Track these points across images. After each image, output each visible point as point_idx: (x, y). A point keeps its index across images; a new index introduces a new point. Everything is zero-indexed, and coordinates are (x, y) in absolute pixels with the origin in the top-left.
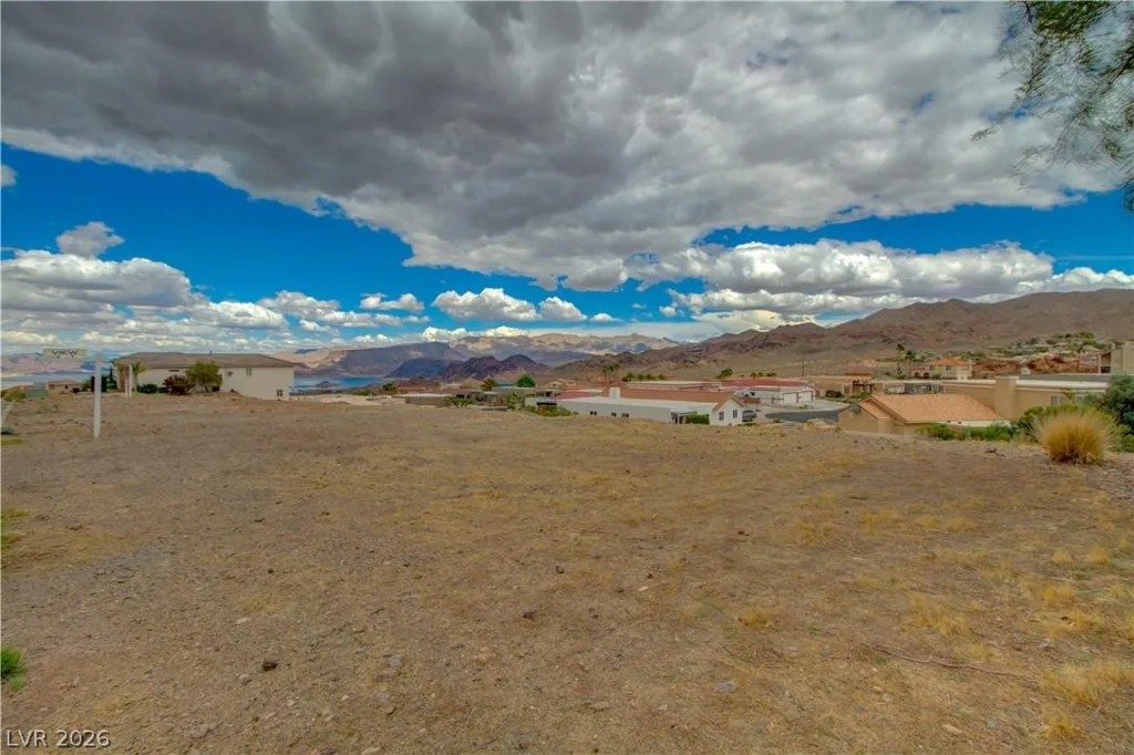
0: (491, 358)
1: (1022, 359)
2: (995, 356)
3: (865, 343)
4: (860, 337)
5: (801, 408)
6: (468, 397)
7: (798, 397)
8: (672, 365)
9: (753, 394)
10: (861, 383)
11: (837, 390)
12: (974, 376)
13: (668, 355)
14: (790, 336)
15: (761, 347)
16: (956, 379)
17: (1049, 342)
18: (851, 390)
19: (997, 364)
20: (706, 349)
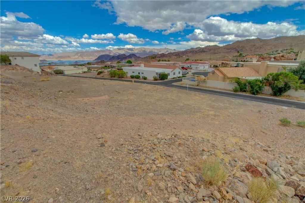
0: (124, 55)
1: (273, 56)
2: (265, 56)
3: (231, 51)
4: (229, 49)
5: (204, 71)
6: (108, 66)
7: (204, 67)
8: (176, 57)
9: (191, 66)
10: (224, 63)
11: (216, 65)
12: (258, 61)
13: (175, 54)
14: (210, 49)
15: (201, 52)
16: (252, 62)
17: (281, 51)
18: (221, 65)
19: (265, 57)
20: (186, 52)
